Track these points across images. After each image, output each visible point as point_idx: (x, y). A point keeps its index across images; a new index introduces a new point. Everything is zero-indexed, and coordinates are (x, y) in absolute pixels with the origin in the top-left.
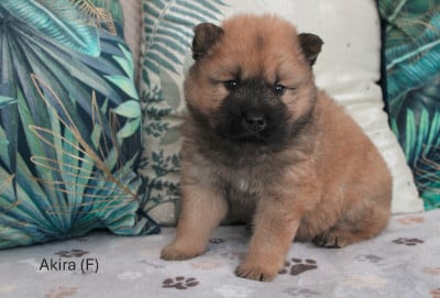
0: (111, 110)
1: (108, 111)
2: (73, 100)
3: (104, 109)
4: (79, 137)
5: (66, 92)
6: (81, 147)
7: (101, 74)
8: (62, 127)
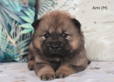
1: (17, 26)
5: (6, 20)
7: (18, 16)
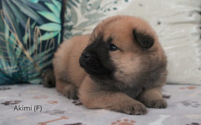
0: (37, 27)
1: (35, 27)
2: (18, 22)
3: (33, 26)
4: (17, 38)
5: (15, 17)
6: (17, 42)
7: (35, 10)
8: (10, 33)
